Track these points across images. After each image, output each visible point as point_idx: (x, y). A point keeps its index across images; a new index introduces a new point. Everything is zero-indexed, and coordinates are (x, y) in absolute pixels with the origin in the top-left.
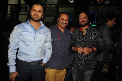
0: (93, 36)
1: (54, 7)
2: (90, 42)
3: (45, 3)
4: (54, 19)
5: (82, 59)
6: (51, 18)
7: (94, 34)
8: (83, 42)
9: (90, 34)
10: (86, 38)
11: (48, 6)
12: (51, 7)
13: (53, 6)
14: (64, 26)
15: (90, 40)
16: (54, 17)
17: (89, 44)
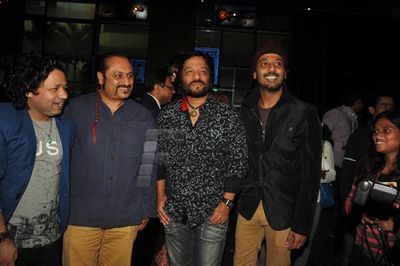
0: (218, 129)
1: (85, 30)
2: (209, 145)
3: (49, 15)
4: (83, 67)
5: (188, 196)
6: (75, 65)
7: (222, 121)
8: (190, 144)
9: (210, 120)
10: (201, 133)
11: (64, 24)
12: (73, 28)
13: (79, 26)
14: (125, 93)
15: (210, 138)
16: (85, 63)
17: (209, 151)
